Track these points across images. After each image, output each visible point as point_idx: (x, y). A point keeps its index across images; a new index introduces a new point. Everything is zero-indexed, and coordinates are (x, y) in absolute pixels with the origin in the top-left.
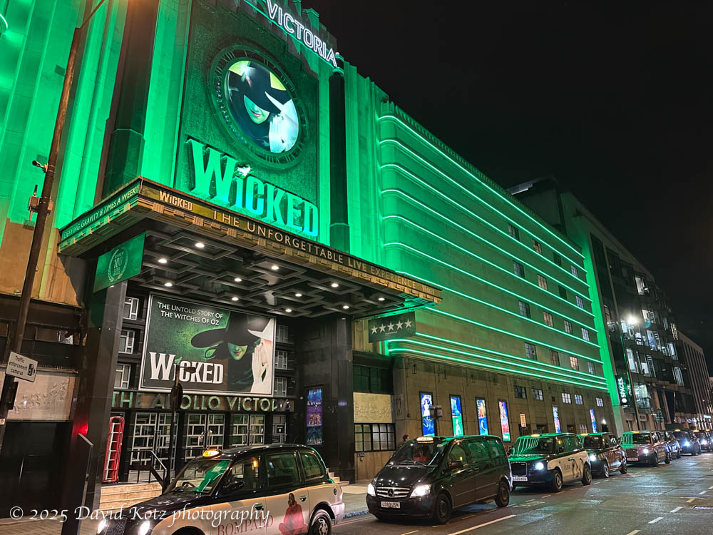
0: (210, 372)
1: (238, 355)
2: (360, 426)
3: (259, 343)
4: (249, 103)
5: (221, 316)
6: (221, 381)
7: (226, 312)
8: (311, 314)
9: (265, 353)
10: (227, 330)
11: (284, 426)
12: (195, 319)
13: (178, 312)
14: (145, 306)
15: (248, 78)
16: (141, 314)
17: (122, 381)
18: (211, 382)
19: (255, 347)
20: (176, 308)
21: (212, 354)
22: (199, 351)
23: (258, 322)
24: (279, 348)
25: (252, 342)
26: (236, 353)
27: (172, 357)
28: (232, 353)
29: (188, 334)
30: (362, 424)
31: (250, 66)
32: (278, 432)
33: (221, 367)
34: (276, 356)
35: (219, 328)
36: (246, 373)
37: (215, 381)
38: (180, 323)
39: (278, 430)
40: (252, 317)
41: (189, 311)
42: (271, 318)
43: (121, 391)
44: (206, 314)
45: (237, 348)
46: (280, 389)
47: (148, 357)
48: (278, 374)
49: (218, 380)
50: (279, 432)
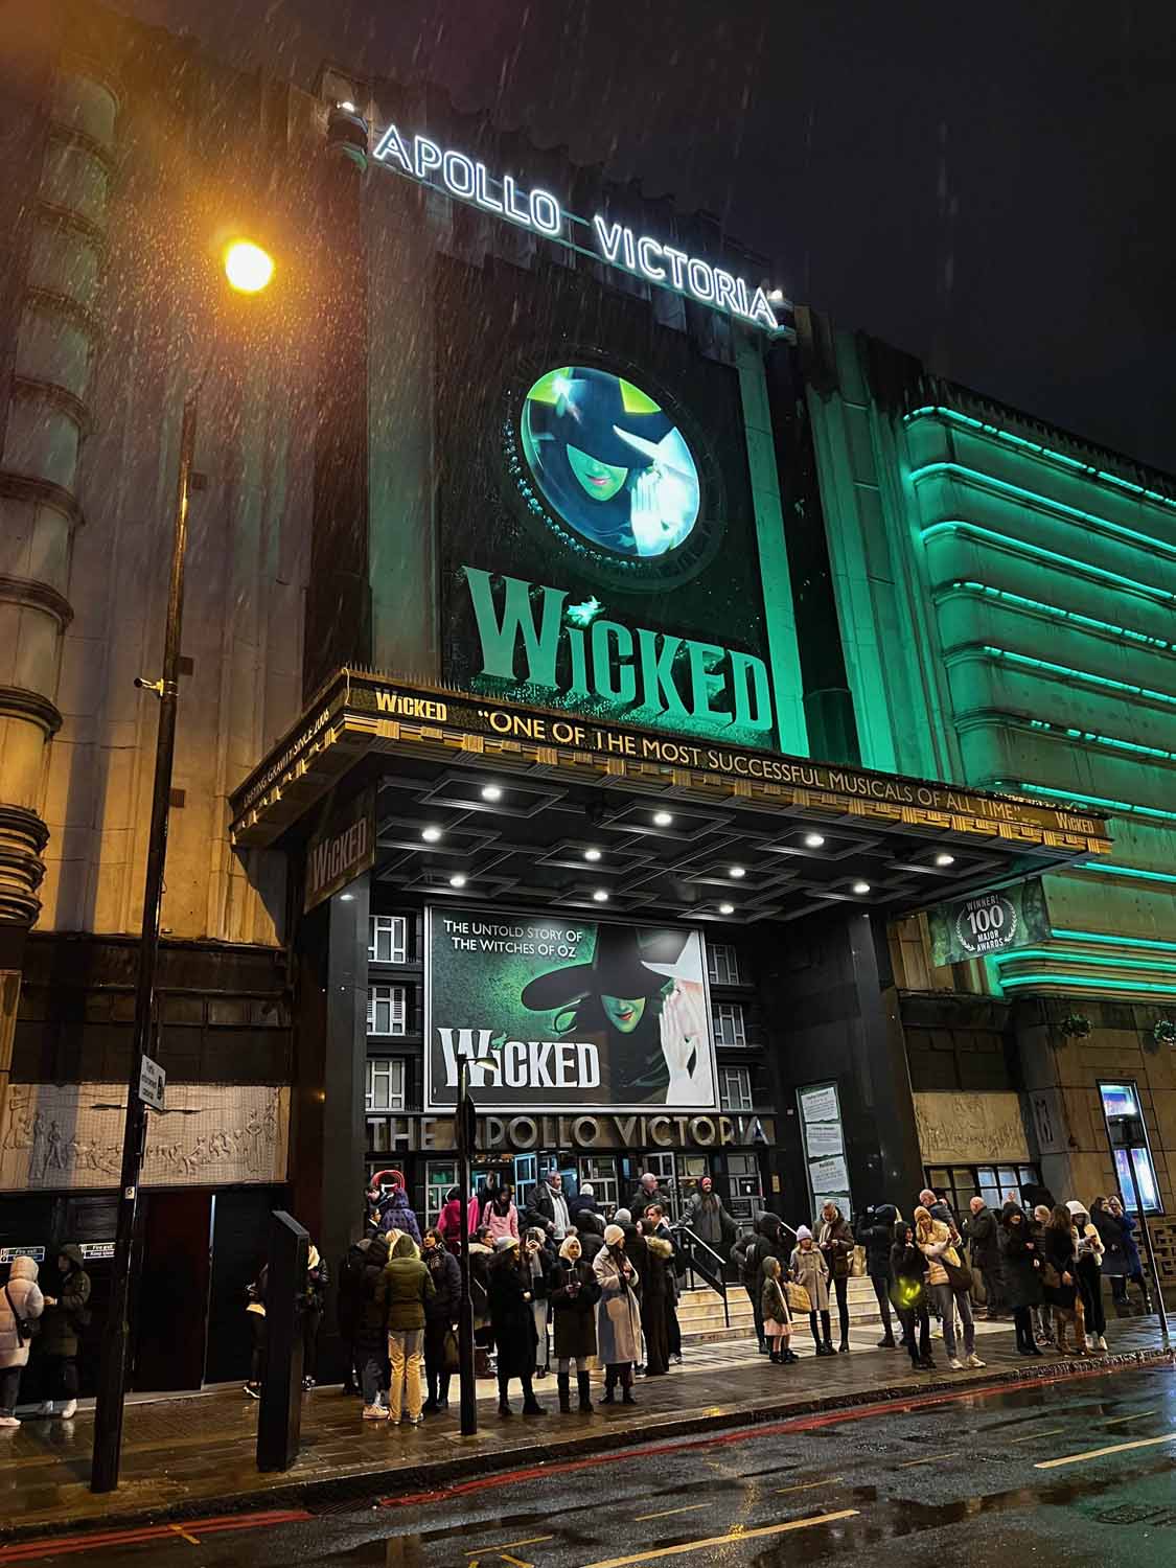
0: (571, 1063)
1: (627, 1020)
2: (944, 1172)
3: (671, 990)
4: (578, 459)
5: (578, 936)
6: (596, 1082)
7: (588, 927)
8: (784, 912)
9: (686, 1010)
10: (594, 966)
11: (756, 1179)
12: (523, 948)
13: (486, 937)
14: (418, 932)
15: (572, 406)
16: (414, 951)
17: (391, 1096)
18: (574, 1084)
19: (662, 1000)
20: (483, 929)
21: (568, 1023)
22: (540, 1017)
23: (665, 942)
24: (721, 999)
25: (655, 990)
26: (622, 1016)
27: (485, 1035)
28: (614, 1018)
29: (513, 983)
30: (949, 1168)
31: (574, 377)
32: (744, 1192)
33: (593, 1049)
34: (715, 1016)
35: (577, 963)
36: (650, 1060)
37: (584, 1084)
38: (495, 959)
39: (743, 1188)
40: (646, 932)
41: (508, 931)
42: (693, 929)
43: (388, 1117)
44: (544, 934)
45: (624, 1004)
46: (734, 1094)
47: (437, 1039)
48: (726, 1059)
49: (589, 1080)
50: (747, 1194)
